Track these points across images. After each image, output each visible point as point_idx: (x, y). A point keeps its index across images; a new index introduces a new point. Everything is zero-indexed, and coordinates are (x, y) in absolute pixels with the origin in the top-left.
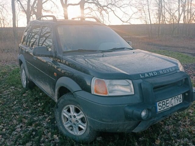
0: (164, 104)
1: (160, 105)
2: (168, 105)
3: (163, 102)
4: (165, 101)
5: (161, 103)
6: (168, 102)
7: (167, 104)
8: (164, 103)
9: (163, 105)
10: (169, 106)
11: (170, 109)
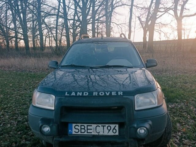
0: (84, 129)
1: (77, 127)
2: (89, 131)
3: (81, 126)
4: (86, 125)
5: (79, 126)
6: (89, 127)
7: (87, 129)
8: (83, 127)
9: (81, 129)
10: (91, 133)
11: (92, 136)
